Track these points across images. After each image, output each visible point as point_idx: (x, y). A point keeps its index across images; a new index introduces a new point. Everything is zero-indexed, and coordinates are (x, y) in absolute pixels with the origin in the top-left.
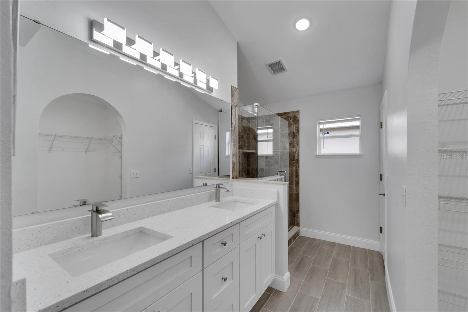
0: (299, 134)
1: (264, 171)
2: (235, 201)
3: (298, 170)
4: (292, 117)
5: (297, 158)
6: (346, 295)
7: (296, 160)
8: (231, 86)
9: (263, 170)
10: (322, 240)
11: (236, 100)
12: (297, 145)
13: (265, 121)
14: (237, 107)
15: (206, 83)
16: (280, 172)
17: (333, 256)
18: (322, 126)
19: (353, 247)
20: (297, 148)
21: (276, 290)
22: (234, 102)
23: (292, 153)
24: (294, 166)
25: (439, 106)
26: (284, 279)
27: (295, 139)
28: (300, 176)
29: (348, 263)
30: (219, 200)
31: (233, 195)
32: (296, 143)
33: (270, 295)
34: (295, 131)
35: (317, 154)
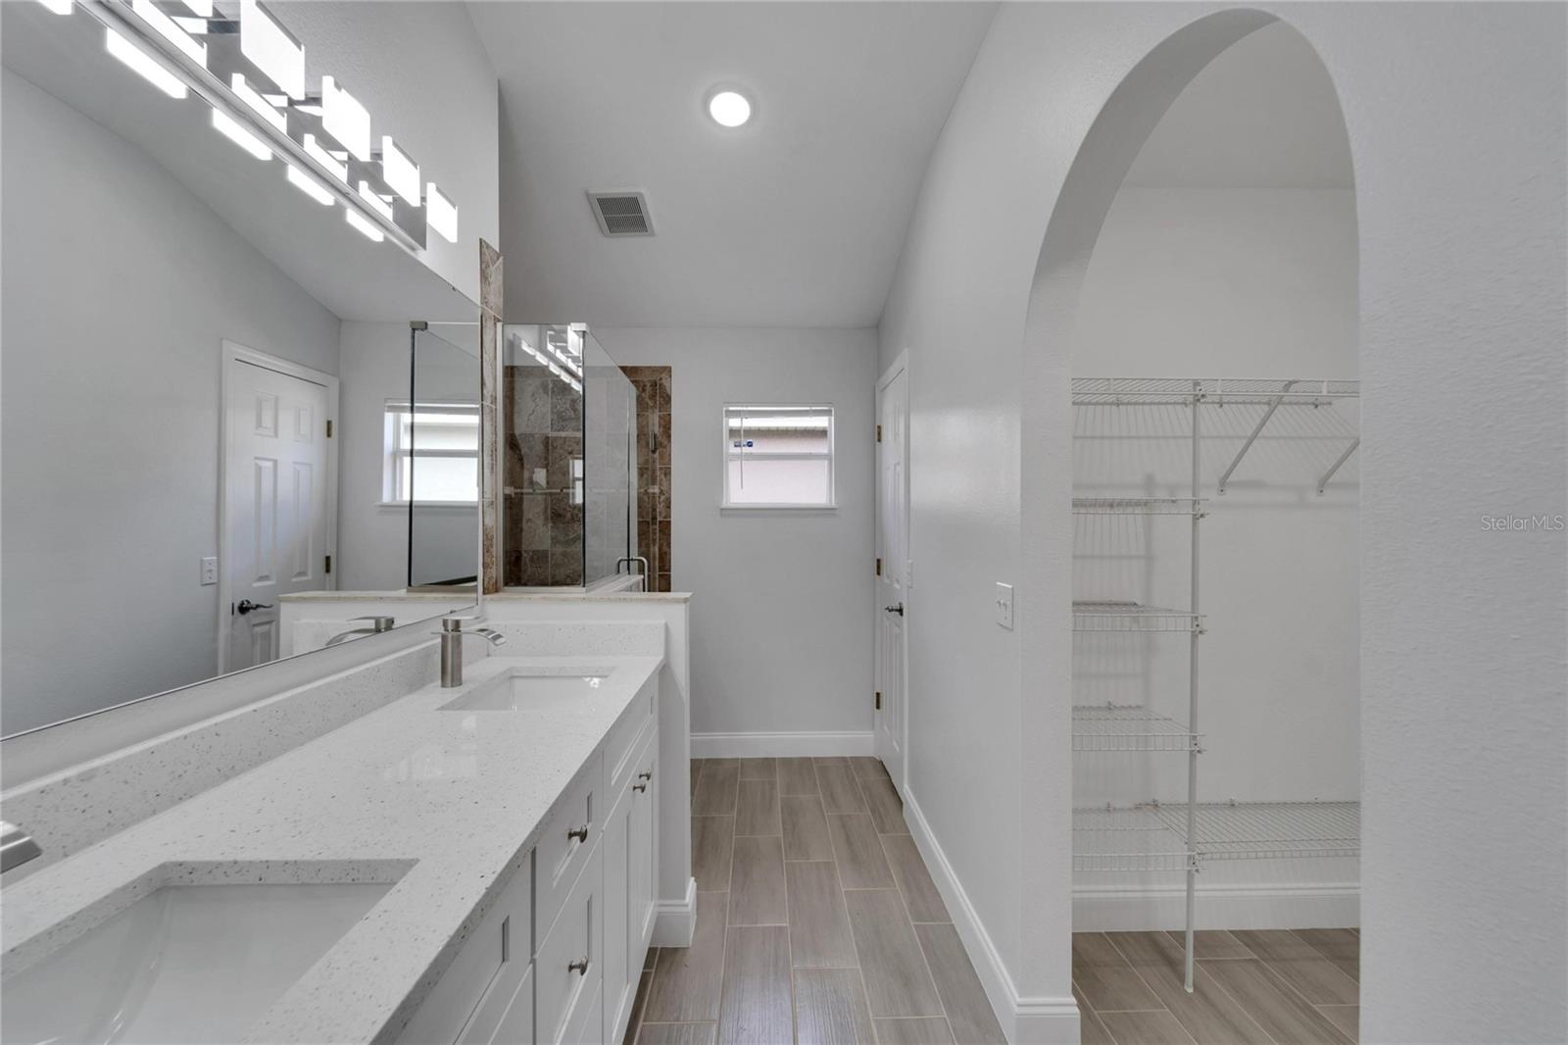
0: (670, 441)
1: (547, 562)
2: (512, 677)
3: (666, 553)
4: (649, 385)
5: (665, 517)
6: (843, 890)
7: (660, 522)
8: (481, 239)
9: (541, 557)
10: (737, 759)
11: (496, 299)
12: (663, 476)
13: (551, 386)
14: (499, 325)
15: (393, 204)
16: (629, 560)
17: (779, 795)
18: (734, 423)
19: (817, 759)
20: (665, 483)
21: (662, 948)
22: (492, 304)
23: (646, 499)
24: (654, 540)
25: (1074, 403)
26: (686, 906)
27: (657, 455)
28: (673, 573)
29: (820, 803)
30: (457, 681)
31: (488, 655)
32: (661, 469)
33: (651, 973)
34: (657, 430)
35: (724, 505)
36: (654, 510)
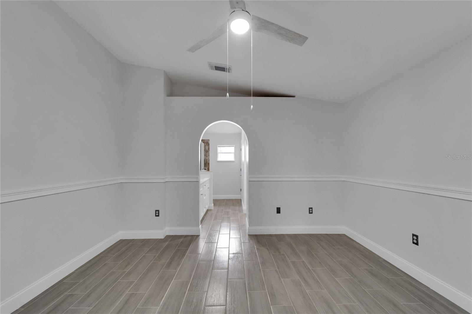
3: (209, 167)
4: (206, 142)
27: (207, 153)
34: (207, 149)
35: (218, 160)
36: (207, 161)
